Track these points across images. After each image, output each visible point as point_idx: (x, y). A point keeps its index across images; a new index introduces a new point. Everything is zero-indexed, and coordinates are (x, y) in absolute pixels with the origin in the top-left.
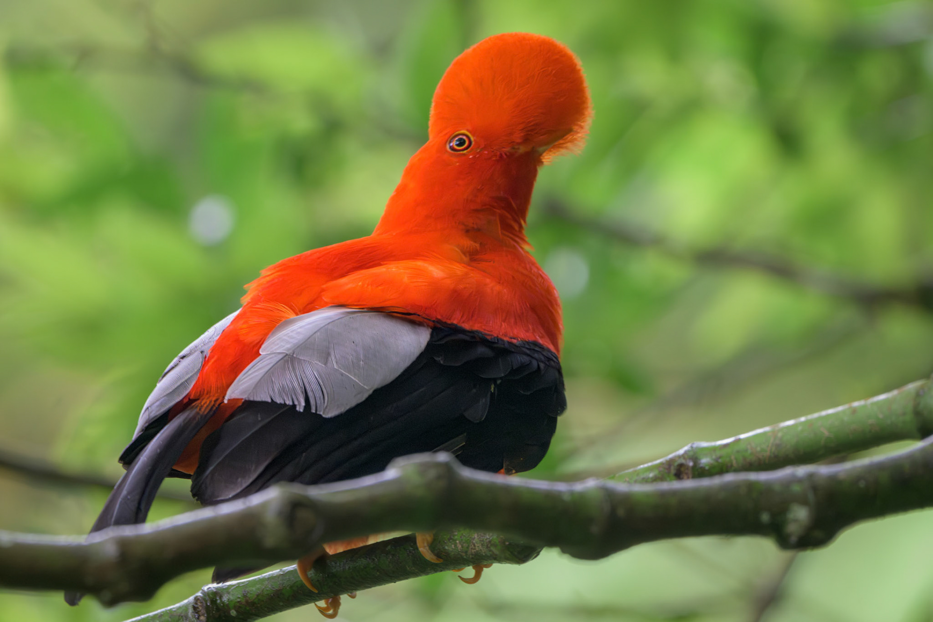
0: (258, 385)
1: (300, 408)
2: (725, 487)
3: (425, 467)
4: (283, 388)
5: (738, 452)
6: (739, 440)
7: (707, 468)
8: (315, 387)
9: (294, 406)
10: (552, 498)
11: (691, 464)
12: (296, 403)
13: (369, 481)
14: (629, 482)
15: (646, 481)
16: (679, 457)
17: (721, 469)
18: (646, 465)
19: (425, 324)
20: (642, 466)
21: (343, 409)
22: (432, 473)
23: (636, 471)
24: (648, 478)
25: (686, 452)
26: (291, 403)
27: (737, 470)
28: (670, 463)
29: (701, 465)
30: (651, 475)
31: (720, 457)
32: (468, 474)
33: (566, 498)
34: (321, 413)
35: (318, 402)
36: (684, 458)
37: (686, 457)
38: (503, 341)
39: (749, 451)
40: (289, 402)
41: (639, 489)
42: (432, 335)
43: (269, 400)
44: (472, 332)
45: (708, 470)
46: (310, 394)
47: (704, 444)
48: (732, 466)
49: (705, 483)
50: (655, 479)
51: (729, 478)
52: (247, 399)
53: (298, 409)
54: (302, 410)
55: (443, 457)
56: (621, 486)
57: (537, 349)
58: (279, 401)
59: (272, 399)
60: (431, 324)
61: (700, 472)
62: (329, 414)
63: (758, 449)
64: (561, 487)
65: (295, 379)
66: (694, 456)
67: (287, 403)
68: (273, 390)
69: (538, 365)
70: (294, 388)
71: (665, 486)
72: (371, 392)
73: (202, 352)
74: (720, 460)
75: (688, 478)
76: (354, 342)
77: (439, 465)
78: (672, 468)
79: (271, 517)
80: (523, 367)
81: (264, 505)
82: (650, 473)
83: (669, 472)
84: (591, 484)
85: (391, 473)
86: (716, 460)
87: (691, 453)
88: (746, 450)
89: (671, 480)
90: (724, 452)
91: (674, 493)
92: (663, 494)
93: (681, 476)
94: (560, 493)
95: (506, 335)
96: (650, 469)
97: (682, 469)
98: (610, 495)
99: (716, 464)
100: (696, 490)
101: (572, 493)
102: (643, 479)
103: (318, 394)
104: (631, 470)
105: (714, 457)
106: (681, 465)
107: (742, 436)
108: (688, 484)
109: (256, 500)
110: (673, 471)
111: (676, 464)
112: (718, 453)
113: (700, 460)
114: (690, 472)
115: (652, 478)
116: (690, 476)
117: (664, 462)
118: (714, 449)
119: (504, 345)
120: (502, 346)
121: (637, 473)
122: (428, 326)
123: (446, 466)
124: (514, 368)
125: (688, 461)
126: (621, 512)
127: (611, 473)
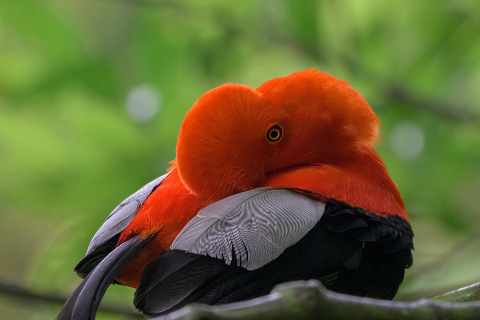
0: (197, 242)
1: (228, 262)
4: (217, 246)
8: (241, 247)
9: (224, 260)
12: (225, 258)
14: (452, 301)
15: (464, 300)
18: (464, 288)
19: (322, 200)
20: (461, 289)
21: (262, 265)
23: (457, 292)
24: (467, 297)
26: (221, 258)
30: (468, 295)
34: (245, 267)
35: (243, 258)
38: (376, 215)
40: (220, 257)
41: (459, 306)
42: (326, 208)
43: (206, 255)
44: (356, 208)
46: (237, 252)
50: (471, 299)
52: (189, 251)
53: (226, 263)
54: (229, 264)
58: (212, 255)
59: (207, 254)
60: (326, 200)
62: (251, 268)
65: (225, 238)
67: (219, 257)
68: (209, 246)
70: (224, 246)
71: (478, 304)
72: (282, 251)
73: (137, 201)
76: (270, 212)
82: (467, 294)
84: (423, 302)
96: (467, 291)
102: (462, 298)
103: (243, 253)
104: (453, 292)
115: (469, 298)
117: (478, 285)
121: (458, 294)
122: (323, 202)
127: (439, 293)
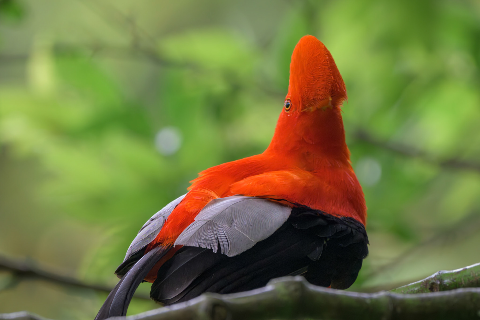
0: (191, 238)
1: (215, 251)
2: (457, 296)
3: (289, 284)
4: (206, 240)
5: (465, 276)
6: (466, 269)
7: (448, 285)
8: (224, 240)
9: (212, 250)
10: (360, 301)
11: (439, 283)
12: (213, 248)
13: (256, 292)
14: (403, 293)
15: (413, 292)
16: (432, 279)
17: (455, 286)
18: (413, 283)
19: (289, 206)
20: (411, 284)
21: (239, 253)
22: (292, 288)
23: (407, 287)
24: (415, 290)
25: (435, 276)
26: (210, 248)
27: (464, 287)
28: (427, 282)
29: (444, 283)
30: (416, 289)
31: (455, 279)
32: (312, 288)
33: (368, 302)
34: (227, 254)
35: (225, 248)
36: (435, 280)
37: (436, 279)
38: (332, 216)
39: (472, 275)
40: (209, 248)
41: (409, 297)
42: (292, 212)
43: (198, 247)
44: (315, 210)
45: (448, 286)
46: (221, 243)
47: (447, 272)
48: (462, 284)
49: (447, 293)
50: (418, 292)
51: (460, 291)
52: (185, 245)
53: (213, 252)
54: (216, 253)
55: (298, 278)
56: (399, 295)
57: (352, 221)
58: (203, 247)
59: (199, 246)
60: (292, 205)
61: (444, 288)
62: (231, 255)
63: (477, 274)
64: (365, 296)
65: (212, 234)
66: (440, 278)
67: (208, 248)
68: (200, 240)
69: (352, 230)
70: (212, 240)
71: (424, 295)
72: (255, 243)
73: (163, 217)
74: (455, 281)
75: (437, 291)
76: (247, 215)
77: (296, 283)
78: (428, 285)
79: (201, 312)
80: (342, 231)
81: (197, 305)
82: (415, 288)
83: (426, 287)
84: (382, 294)
85: (269, 287)
86: (453, 281)
87: (439, 277)
88: (470, 275)
89: (427, 292)
90: (457, 276)
91: (429, 299)
92: (423, 300)
93: (433, 290)
94: (364, 299)
95: (334, 214)
96: (416, 286)
97: (434, 286)
98: (393, 300)
99: (453, 283)
100: (441, 298)
101: (371, 299)
102: (412, 291)
103: (226, 244)
104: (405, 286)
105: (452, 279)
106: (433, 284)
107: (468, 267)
108: (437, 294)
109: (193, 302)
110: (428, 287)
111: (430, 283)
112: (454, 277)
113: (444, 280)
114: (438, 287)
115: (417, 291)
116: (438, 290)
117: (424, 281)
118: (452, 274)
119: (333, 218)
120: (332, 219)
121: (408, 288)
122: (290, 207)
123: (300, 283)
124: (337, 232)
125: (437, 281)
126: (399, 310)
127: (394, 287)
